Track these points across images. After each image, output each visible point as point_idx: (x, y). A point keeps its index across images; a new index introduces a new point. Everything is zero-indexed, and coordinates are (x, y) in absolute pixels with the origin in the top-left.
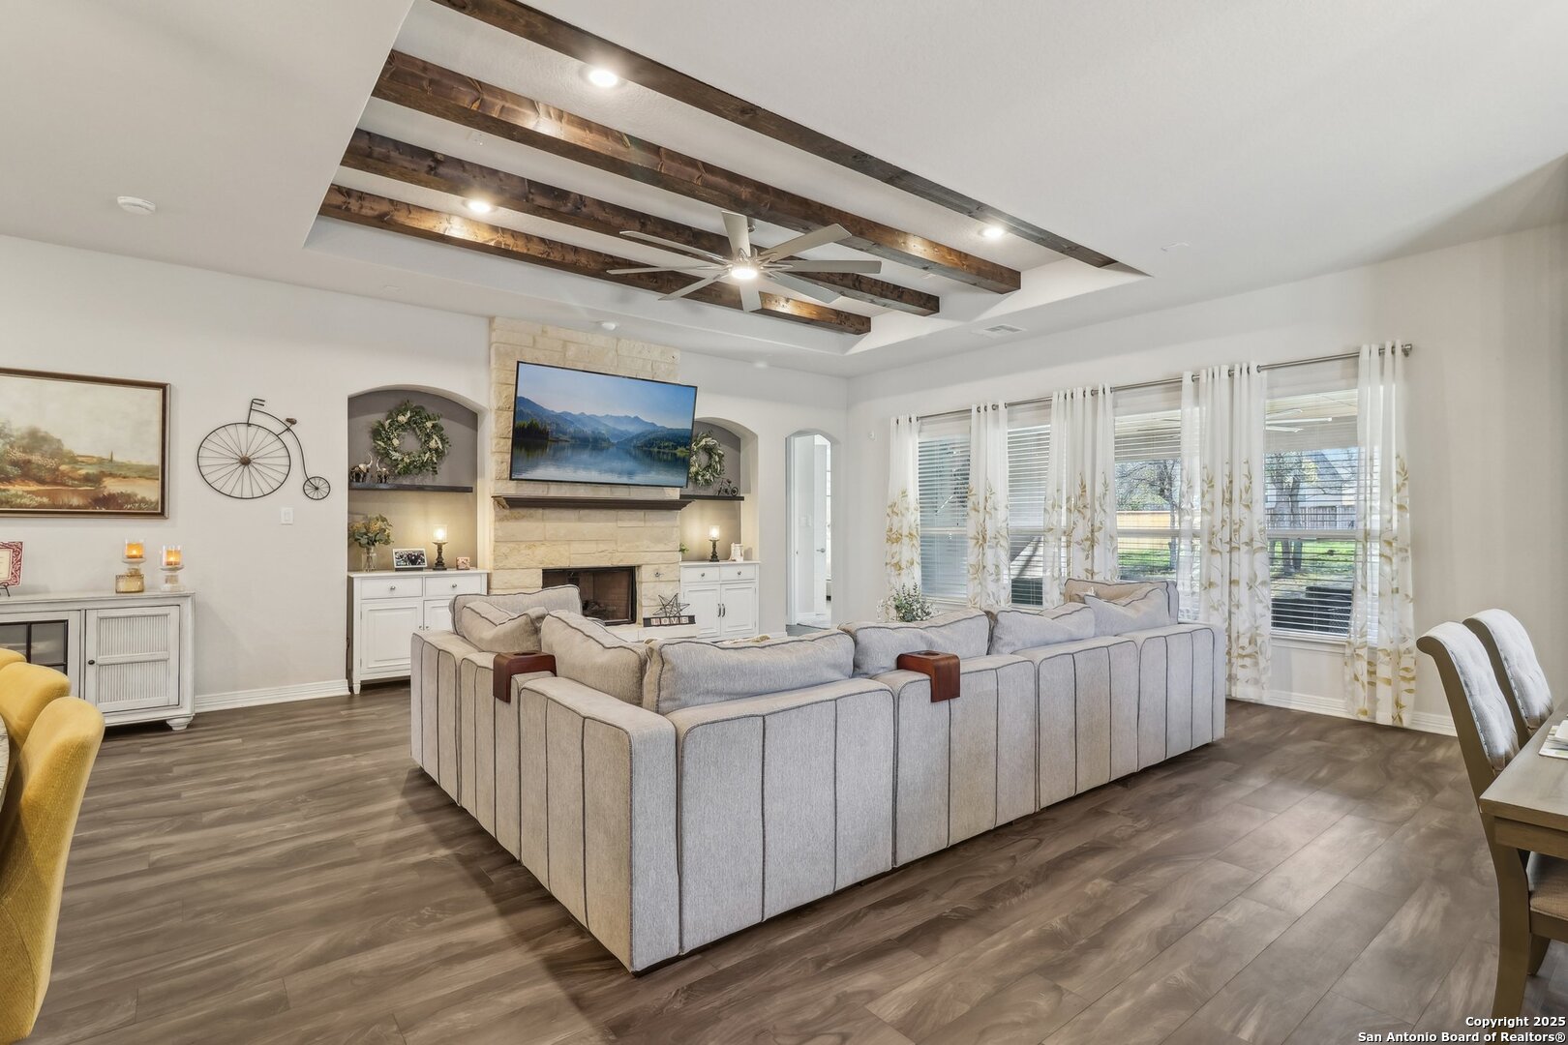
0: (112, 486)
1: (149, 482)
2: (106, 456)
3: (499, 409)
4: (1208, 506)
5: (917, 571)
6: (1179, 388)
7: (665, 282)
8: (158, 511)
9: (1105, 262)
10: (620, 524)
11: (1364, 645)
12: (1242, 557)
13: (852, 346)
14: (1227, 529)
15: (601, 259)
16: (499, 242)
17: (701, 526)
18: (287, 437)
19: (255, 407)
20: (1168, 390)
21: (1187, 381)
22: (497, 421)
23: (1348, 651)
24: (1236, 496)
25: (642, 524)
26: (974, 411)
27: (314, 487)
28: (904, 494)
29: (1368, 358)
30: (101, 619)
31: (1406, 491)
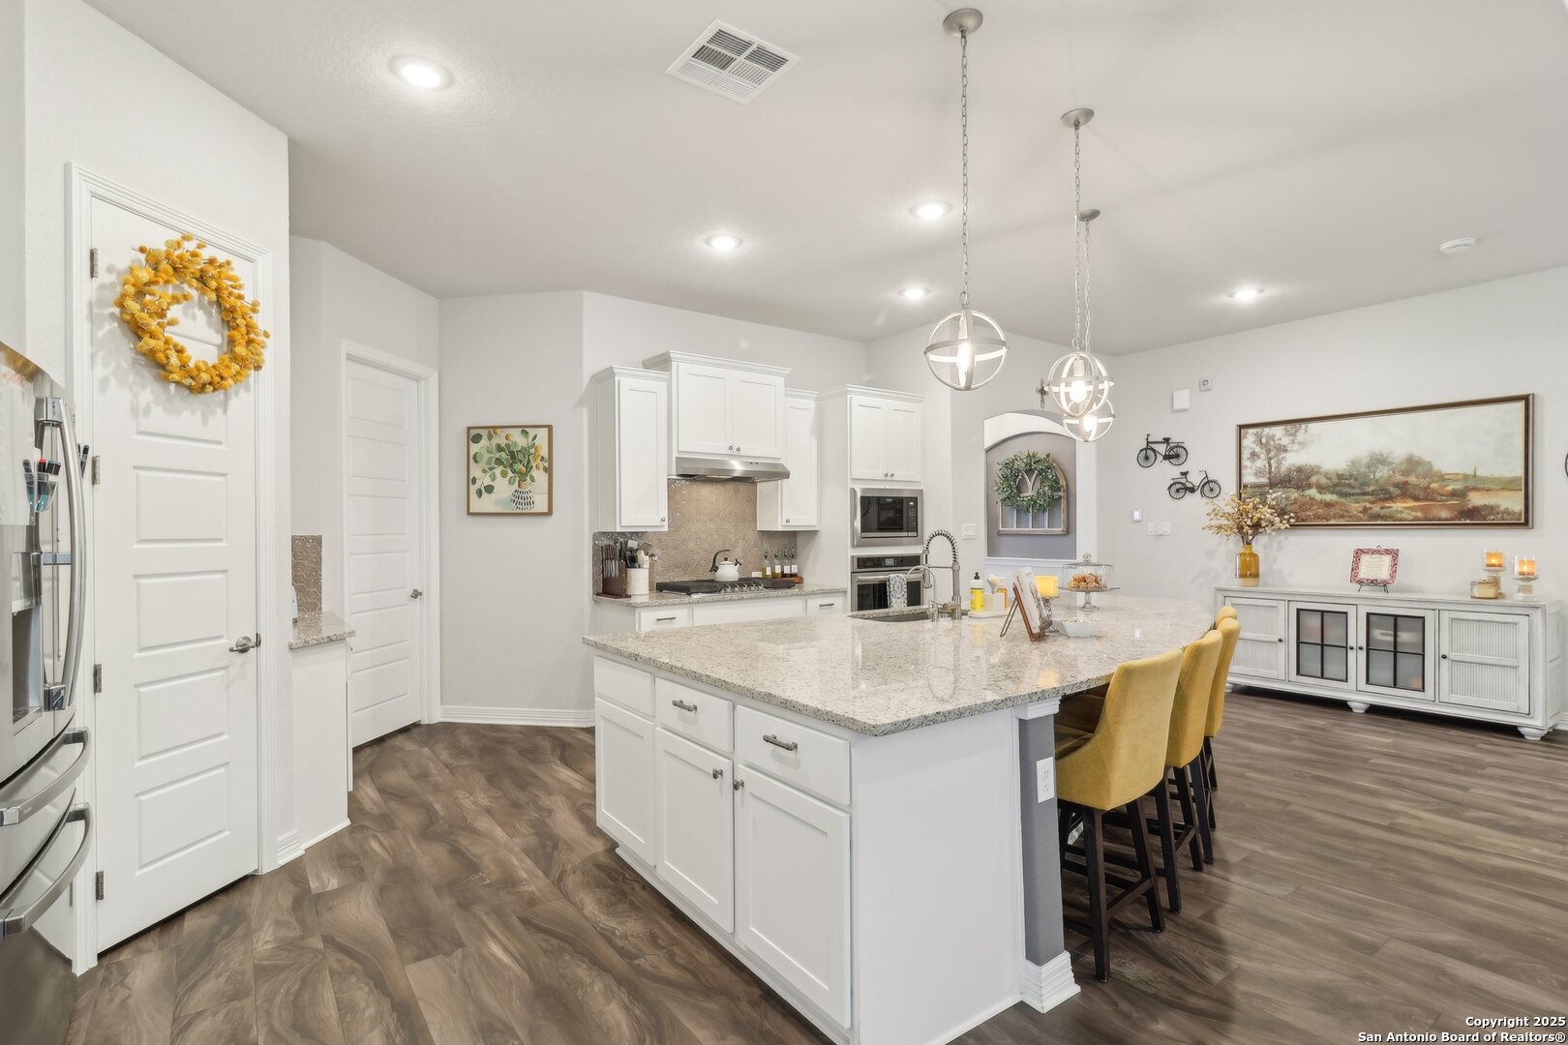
0: (1476, 500)
1: (1513, 493)
2: (1470, 472)
8: (1523, 521)
30: (1453, 619)
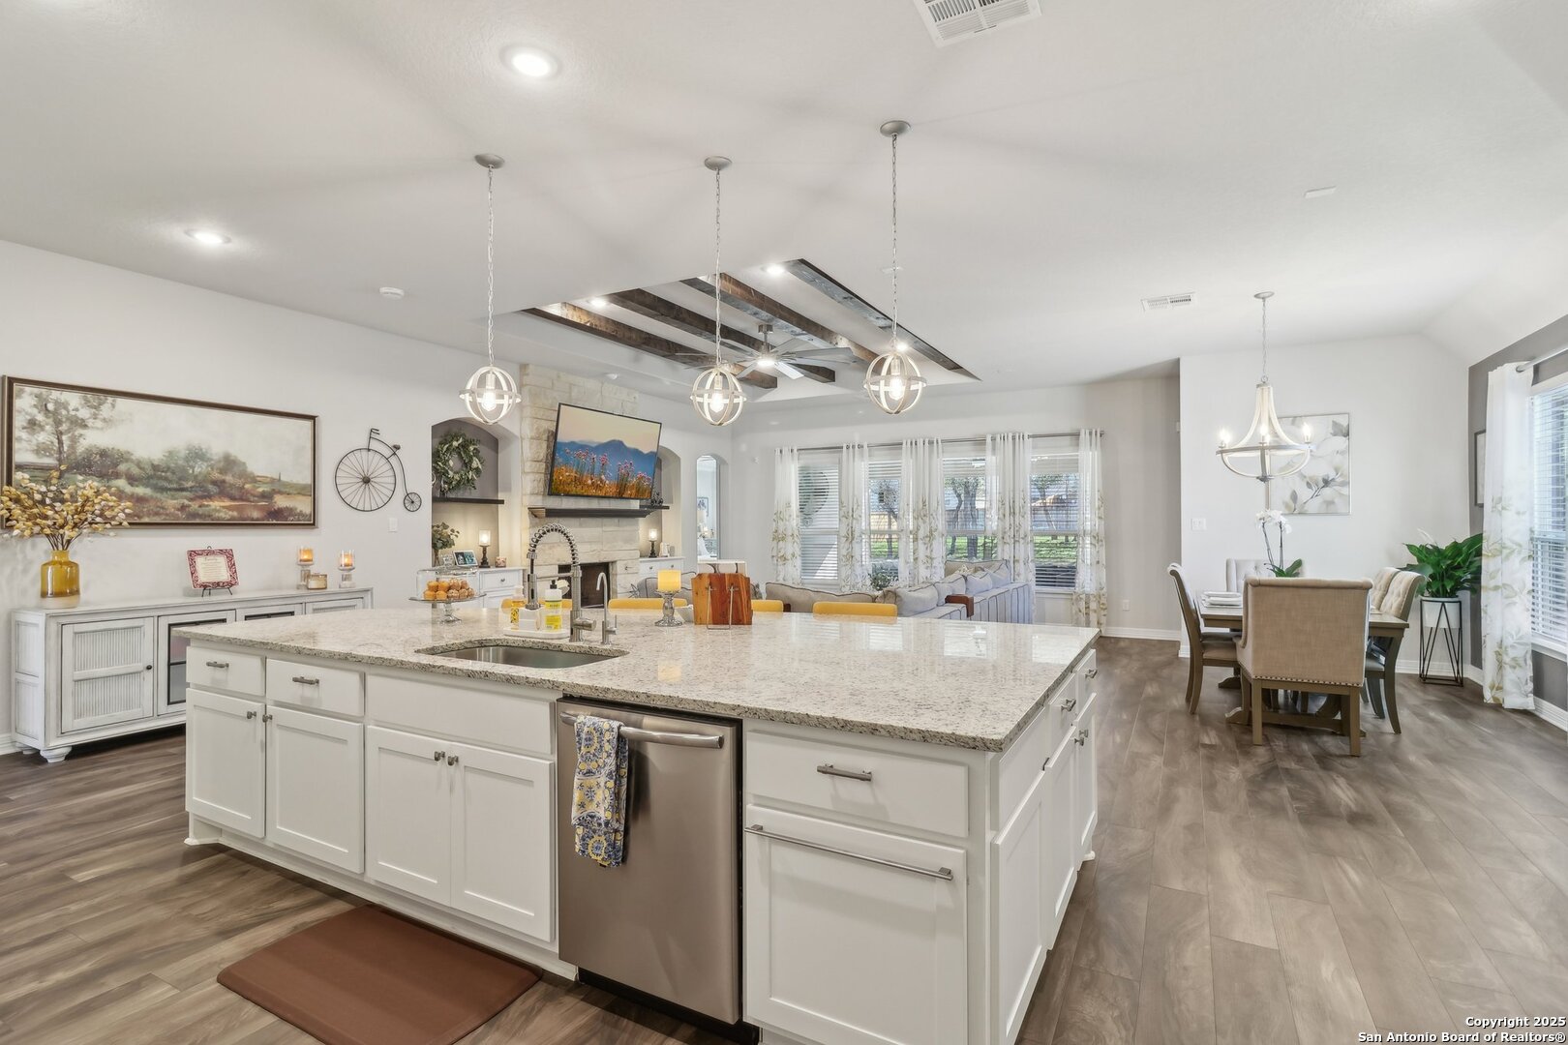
0: (281, 502)
1: (304, 498)
2: (276, 476)
3: (532, 438)
4: (1001, 516)
5: (798, 562)
6: (985, 444)
7: (669, 350)
8: (310, 523)
9: (955, 367)
10: (604, 529)
11: (1084, 593)
12: (1021, 547)
13: (760, 396)
14: (1012, 530)
15: (643, 336)
16: (592, 324)
17: (645, 531)
18: (393, 460)
19: (373, 435)
20: (975, 445)
21: (989, 440)
22: (530, 448)
23: (1074, 597)
24: (1017, 511)
25: (616, 528)
26: (845, 448)
27: (411, 501)
28: (788, 505)
29: (1084, 437)
31: (1102, 509)
